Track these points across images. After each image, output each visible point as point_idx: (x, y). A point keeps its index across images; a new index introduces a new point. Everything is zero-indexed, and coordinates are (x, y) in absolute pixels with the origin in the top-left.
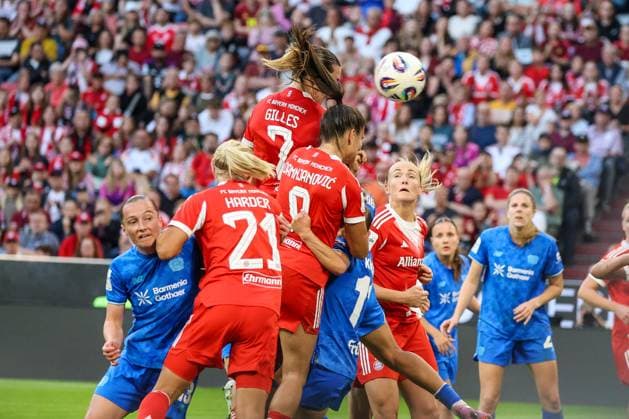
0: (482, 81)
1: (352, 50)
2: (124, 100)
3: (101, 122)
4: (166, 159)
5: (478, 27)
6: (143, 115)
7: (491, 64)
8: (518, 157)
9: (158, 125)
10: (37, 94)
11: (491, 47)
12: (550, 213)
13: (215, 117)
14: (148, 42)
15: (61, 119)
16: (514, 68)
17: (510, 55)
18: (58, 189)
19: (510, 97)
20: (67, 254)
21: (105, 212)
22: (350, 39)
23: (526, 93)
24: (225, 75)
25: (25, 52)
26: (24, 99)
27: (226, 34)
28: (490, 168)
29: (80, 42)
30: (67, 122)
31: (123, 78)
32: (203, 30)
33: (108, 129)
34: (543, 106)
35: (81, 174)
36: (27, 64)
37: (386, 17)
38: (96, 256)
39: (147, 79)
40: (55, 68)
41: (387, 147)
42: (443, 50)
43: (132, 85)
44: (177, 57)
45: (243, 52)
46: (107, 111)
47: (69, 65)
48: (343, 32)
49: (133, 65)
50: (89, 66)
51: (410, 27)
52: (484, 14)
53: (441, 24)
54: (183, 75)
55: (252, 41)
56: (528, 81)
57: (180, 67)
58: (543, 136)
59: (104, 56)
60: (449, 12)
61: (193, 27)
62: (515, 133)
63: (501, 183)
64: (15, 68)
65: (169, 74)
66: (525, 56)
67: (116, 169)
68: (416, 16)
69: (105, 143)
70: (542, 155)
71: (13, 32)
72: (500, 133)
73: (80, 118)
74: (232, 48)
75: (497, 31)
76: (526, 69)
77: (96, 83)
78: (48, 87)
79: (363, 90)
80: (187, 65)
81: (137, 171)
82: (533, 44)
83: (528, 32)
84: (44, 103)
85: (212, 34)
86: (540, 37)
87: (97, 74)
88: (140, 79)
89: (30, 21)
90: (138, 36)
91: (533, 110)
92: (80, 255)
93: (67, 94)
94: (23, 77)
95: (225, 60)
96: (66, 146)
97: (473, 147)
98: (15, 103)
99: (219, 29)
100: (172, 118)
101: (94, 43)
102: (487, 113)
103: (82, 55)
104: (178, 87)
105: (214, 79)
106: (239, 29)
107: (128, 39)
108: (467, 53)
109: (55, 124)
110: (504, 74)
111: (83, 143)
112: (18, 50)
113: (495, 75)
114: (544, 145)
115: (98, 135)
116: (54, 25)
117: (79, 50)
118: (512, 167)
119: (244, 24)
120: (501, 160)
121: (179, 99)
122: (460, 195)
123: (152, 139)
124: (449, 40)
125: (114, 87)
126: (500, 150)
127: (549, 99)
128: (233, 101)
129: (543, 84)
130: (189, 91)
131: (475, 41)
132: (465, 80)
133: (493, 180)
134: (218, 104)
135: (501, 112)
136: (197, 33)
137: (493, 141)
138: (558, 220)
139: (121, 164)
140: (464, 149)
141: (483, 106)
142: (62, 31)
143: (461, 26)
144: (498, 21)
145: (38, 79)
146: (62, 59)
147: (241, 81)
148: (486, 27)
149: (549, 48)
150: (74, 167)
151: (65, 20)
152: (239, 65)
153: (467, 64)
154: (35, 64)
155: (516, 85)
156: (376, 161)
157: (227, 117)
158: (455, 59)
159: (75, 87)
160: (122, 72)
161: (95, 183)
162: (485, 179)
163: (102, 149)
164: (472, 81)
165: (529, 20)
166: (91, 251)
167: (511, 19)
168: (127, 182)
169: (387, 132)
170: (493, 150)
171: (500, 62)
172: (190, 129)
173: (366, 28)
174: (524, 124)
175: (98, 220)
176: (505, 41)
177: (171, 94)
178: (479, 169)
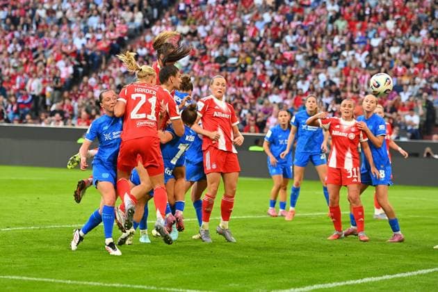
0: (400, 69)
1: (354, 59)
2: (272, 78)
3: (264, 85)
4: (285, 98)
5: (400, 50)
6: (279, 83)
7: (404, 63)
8: (410, 96)
9: (283, 87)
10: (242, 76)
11: (404, 57)
12: (421, 116)
13: (303, 83)
14: (283, 57)
15: (249, 85)
16: (412, 64)
17: (411, 60)
18: (246, 109)
19: (409, 75)
20: (246, 131)
21: (261, 117)
22: (353, 55)
23: (416, 73)
24: (308, 68)
25: (240, 61)
26: (238, 78)
27: (310, 54)
28: (400, 100)
29: (258, 58)
30: (252, 86)
31: (272, 70)
32: (302, 53)
33: (266, 88)
34: (422, 78)
35: (254, 104)
36: (240, 66)
37: (367, 48)
38: (255, 132)
39: (281, 71)
40: (249, 67)
41: (364, 93)
42: (387, 58)
43: (275, 72)
44: (292, 62)
45: (316, 60)
46: (266, 82)
47: (255, 66)
48: (351, 53)
49: (276, 66)
50: (261, 66)
51: (376, 51)
52: (403, 46)
53: (386, 49)
54: (294, 69)
55: (319, 56)
56: (417, 69)
57: (292, 66)
58: (421, 89)
59: (267, 63)
60: (390, 45)
61: (298, 52)
62: (410, 88)
63: (404, 105)
64: (236, 68)
65: (288, 68)
66: (416, 60)
67: (266, 101)
68: (378, 47)
69: (264, 92)
70: (419, 95)
71: (237, 55)
72: (405, 87)
73: (256, 84)
74: (312, 60)
75: (407, 51)
76: (416, 65)
77: (264, 72)
78: (246, 74)
79: (357, 73)
80: (295, 65)
81: (274, 103)
82: (420, 56)
83: (418, 52)
84: (244, 79)
85: (305, 54)
86: (423, 53)
87: (264, 69)
88: (278, 71)
89: (242, 51)
90: (279, 56)
91: (418, 80)
92: (250, 132)
93: (252, 76)
94: (238, 70)
95: (309, 63)
96: (250, 94)
97: (395, 93)
98: (235, 80)
99: (307, 53)
100: (288, 84)
101: (263, 58)
102: (401, 81)
103: (259, 63)
104: (292, 73)
105: (304, 70)
106: (315, 52)
107: (276, 57)
108: (395, 59)
109: (247, 86)
110: (408, 67)
111: (256, 93)
112: (238, 61)
113: (404, 67)
114: (420, 92)
115: (262, 90)
116: (251, 52)
117: (258, 61)
118: (408, 100)
119: (317, 50)
120: (404, 97)
121: (291, 77)
122: (388, 110)
123: (281, 91)
124: (389, 55)
125: (270, 73)
126: (405, 94)
127: (424, 75)
128: (310, 77)
129: (422, 70)
130: (295, 74)
131: (398, 56)
132: (394, 69)
133: (401, 104)
134: (305, 78)
135: (406, 80)
136: (300, 54)
137: (402, 91)
138: (425, 119)
139: (269, 101)
140: (392, 93)
141: (399, 78)
142: (253, 54)
143: (394, 50)
144: (407, 48)
145: (243, 71)
146: (252, 63)
147: (313, 70)
148: (403, 50)
149: (425, 58)
150: (252, 101)
151: (255, 50)
152: (314, 65)
153: (395, 63)
154: (243, 66)
155: (412, 70)
156: (359, 97)
157: (307, 83)
158: (391, 62)
159: (255, 74)
160: (272, 68)
161: (259, 107)
162: (398, 104)
163: (263, 95)
164: (396, 69)
165: (419, 47)
166: (254, 131)
167: (412, 47)
168: (270, 106)
169: (363, 88)
170: (402, 94)
171: (407, 63)
172: (294, 87)
173: (360, 51)
174: (414, 84)
175: (258, 120)
176: (409, 55)
177: (289, 75)
178: (396, 100)
